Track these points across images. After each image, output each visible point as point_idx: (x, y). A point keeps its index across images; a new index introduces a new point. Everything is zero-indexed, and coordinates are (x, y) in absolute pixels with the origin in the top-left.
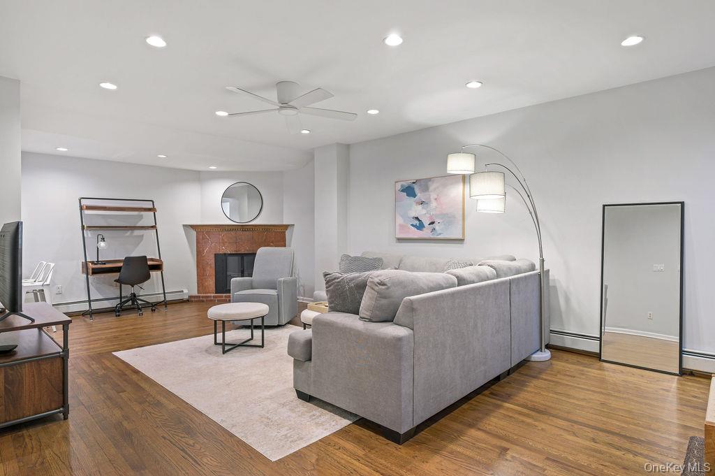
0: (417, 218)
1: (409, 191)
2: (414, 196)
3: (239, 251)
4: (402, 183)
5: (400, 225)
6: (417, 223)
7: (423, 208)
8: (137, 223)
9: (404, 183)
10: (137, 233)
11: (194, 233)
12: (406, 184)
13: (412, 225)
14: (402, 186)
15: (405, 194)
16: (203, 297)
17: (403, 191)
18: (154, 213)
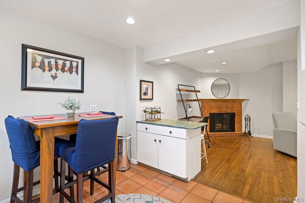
18: (196, 93)
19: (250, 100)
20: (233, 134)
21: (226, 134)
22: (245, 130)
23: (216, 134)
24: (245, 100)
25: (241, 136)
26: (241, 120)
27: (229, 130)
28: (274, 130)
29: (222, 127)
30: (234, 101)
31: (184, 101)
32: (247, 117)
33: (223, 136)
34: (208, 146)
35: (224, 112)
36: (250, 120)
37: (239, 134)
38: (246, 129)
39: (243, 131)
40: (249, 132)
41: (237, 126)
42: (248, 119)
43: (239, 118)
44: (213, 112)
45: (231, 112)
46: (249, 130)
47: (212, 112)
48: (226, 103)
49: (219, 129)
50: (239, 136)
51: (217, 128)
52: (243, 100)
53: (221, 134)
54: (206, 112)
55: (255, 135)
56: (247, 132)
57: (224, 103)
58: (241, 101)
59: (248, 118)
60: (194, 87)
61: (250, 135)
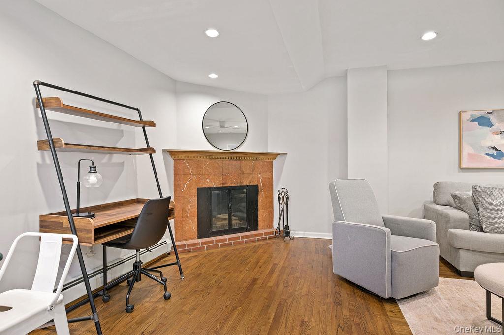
0: (494, 148)
1: (483, 121)
2: (491, 126)
3: (226, 183)
4: (472, 112)
5: (469, 155)
6: (495, 152)
7: (501, 138)
8: (117, 142)
9: (474, 113)
10: (117, 158)
11: (171, 161)
12: (478, 114)
13: (487, 155)
14: (472, 116)
15: (477, 123)
16: (188, 245)
17: (474, 120)
18: (144, 128)
19: (288, 155)
20: (255, 235)
21: (238, 238)
22: (279, 224)
23: (212, 242)
24: (278, 154)
25: (270, 238)
26: (272, 202)
27: (246, 228)
28: (334, 224)
29: (230, 220)
30: (256, 156)
31: (56, 145)
32: (283, 194)
33: (230, 244)
34: (165, 296)
35: (233, 185)
36: (287, 201)
37: (266, 234)
38: (279, 221)
39: (275, 226)
40: (287, 227)
41: (262, 215)
42: (285, 199)
43: (266, 197)
44: (206, 186)
45: (251, 184)
46: (286, 224)
47: (204, 186)
48: (239, 162)
49: (223, 226)
50: (265, 239)
51: (219, 224)
52: (275, 156)
53: (226, 240)
54: (189, 187)
55: (298, 234)
56: (282, 228)
57: (234, 163)
58: (271, 157)
59: (283, 197)
60: (137, 110)
61: (288, 234)
